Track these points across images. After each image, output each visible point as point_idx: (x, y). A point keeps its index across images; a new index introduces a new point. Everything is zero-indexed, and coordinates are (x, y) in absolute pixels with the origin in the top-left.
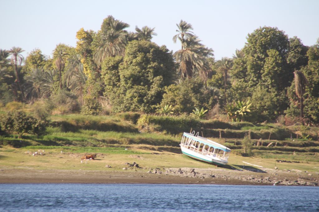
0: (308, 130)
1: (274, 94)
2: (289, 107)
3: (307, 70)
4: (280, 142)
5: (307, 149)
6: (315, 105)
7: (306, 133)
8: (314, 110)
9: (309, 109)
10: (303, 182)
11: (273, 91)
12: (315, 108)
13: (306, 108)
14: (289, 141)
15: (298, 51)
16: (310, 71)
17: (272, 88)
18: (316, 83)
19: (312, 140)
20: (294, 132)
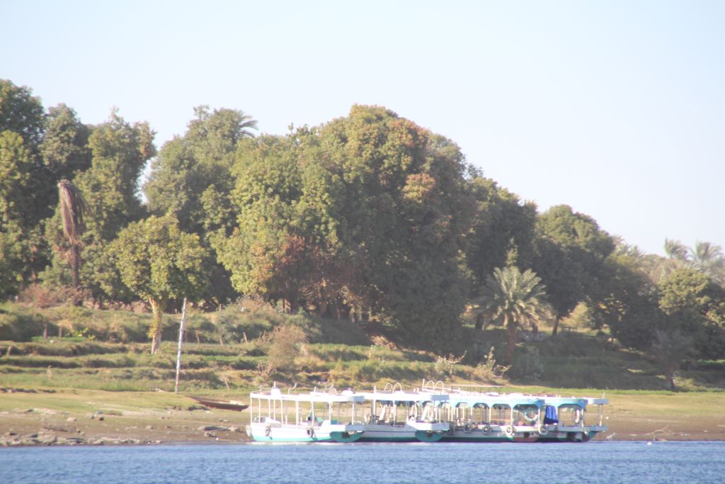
0: (87, 316)
1: (16, 234)
2: (51, 265)
3: (90, 179)
4: (19, 346)
5: (82, 361)
6: (108, 261)
7: (82, 323)
8: (108, 271)
9: (96, 269)
10: (49, 438)
11: (13, 228)
12: (109, 267)
13: (89, 267)
14: (41, 343)
15: (70, 138)
16: (96, 182)
17: (10, 222)
18: (111, 210)
19: (94, 339)
20: (54, 323)
